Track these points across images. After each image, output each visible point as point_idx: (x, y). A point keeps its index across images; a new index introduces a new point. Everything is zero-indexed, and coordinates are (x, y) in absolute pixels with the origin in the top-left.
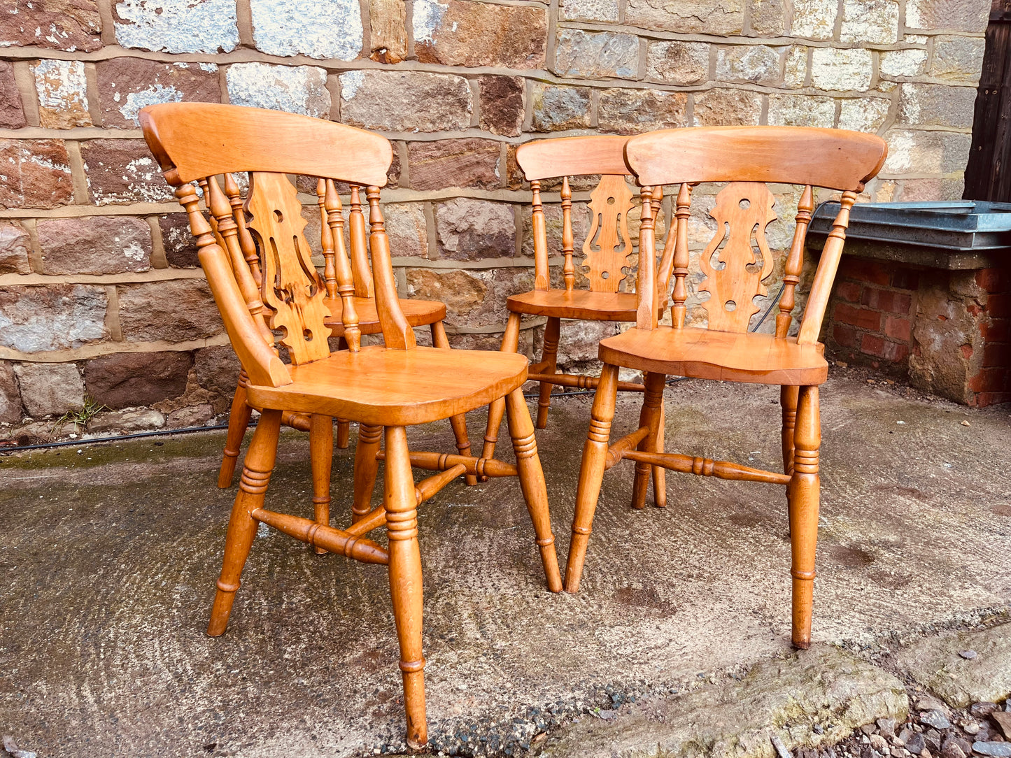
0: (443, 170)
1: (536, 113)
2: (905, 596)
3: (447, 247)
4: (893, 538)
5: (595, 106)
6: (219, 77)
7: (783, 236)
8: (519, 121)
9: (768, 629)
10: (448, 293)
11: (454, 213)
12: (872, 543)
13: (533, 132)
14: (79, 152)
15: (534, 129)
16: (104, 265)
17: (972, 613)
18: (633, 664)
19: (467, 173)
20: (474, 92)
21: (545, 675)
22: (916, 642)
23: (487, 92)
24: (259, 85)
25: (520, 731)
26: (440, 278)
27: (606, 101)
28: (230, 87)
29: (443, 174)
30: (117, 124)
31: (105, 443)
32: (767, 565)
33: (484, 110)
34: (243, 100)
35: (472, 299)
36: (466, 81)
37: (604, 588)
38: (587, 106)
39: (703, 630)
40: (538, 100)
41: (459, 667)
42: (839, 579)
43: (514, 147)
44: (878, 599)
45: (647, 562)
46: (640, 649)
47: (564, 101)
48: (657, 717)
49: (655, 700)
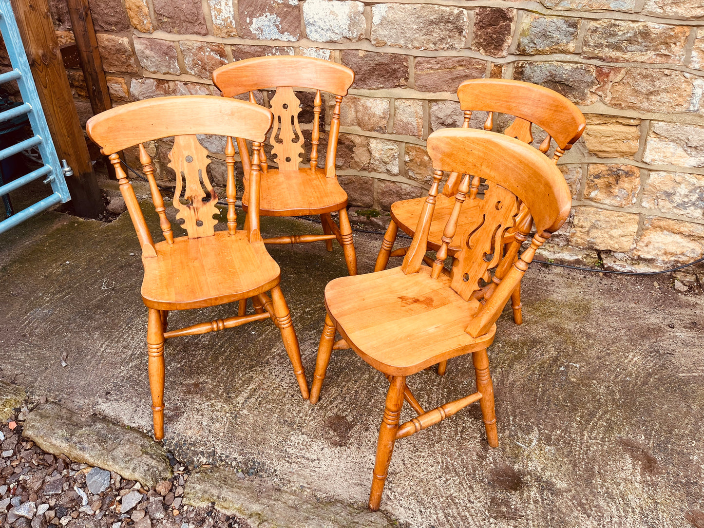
0: (439, 79)
1: (521, 40)
5: (582, 35)
6: (298, 8)
8: (505, 45)
11: (443, 111)
12: (538, 479)
13: (517, 55)
14: (231, 51)
15: (518, 53)
19: (457, 83)
20: (470, 21)
23: (480, 21)
24: (320, 14)
25: (198, 459)
27: (595, 31)
28: (305, 15)
29: (439, 82)
30: (248, 36)
33: (477, 36)
34: (311, 24)
36: (465, 12)
37: (331, 410)
38: (574, 35)
39: (342, 465)
40: (525, 29)
41: (215, 412)
42: (471, 487)
43: (499, 67)
44: (471, 515)
45: (376, 407)
46: (298, 454)
47: (550, 30)
48: (260, 492)
49: (270, 483)
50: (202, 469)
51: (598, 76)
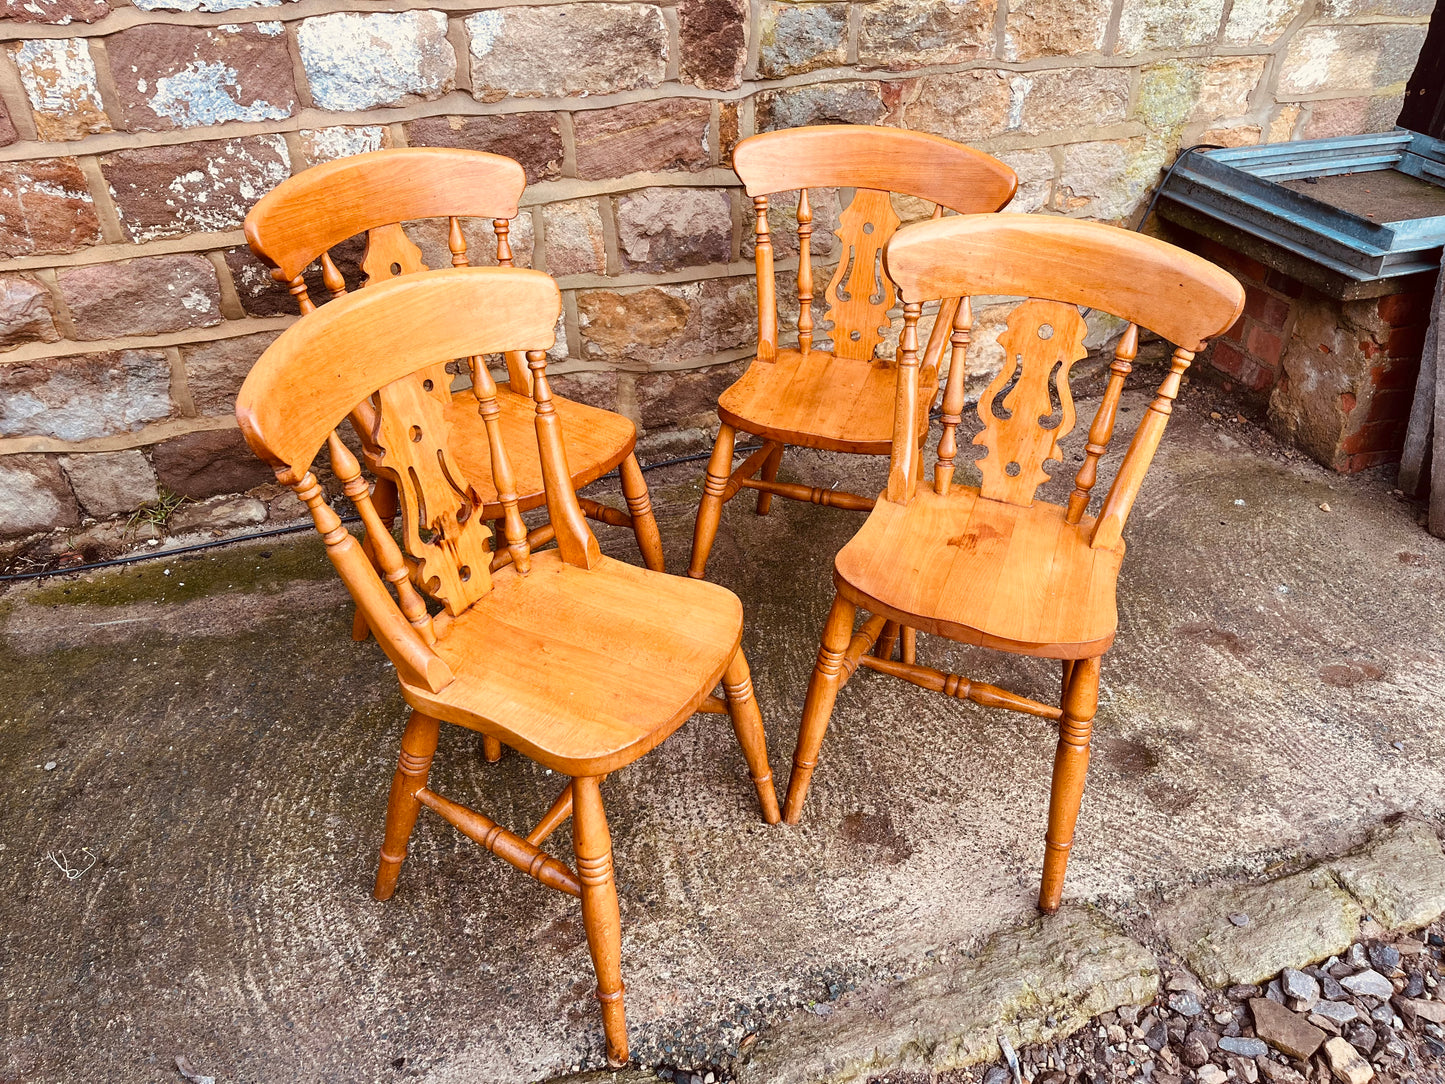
0: (626, 148)
1: (764, 52)
2: (1183, 825)
3: (634, 257)
4: (1186, 724)
5: (855, 31)
6: (286, 41)
7: (1122, 200)
8: (738, 66)
9: (1014, 878)
10: (636, 320)
11: (643, 211)
12: (1160, 734)
13: (760, 80)
14: (99, 170)
15: (761, 76)
16: (157, 321)
17: (1257, 857)
18: (857, 935)
19: (661, 150)
20: (671, 27)
21: (757, 956)
22: (1183, 895)
23: (690, 26)
24: (346, 48)
25: (728, 1037)
26: (623, 300)
27: (872, 22)
28: (305, 54)
29: (626, 155)
30: (147, 125)
31: (195, 553)
32: (1027, 772)
33: (687, 55)
34: (325, 73)
35: (669, 326)
36: (659, 11)
37: (830, 815)
38: (842, 33)
39: (940, 882)
40: (768, 31)
41: (661, 945)
42: (1109, 796)
43: (731, 106)
44: (1150, 830)
45: (884, 768)
46: (865, 913)
47: (807, 28)
48: (877, 1010)
49: (877, 987)
50: (745, 1051)
51: (885, 98)
